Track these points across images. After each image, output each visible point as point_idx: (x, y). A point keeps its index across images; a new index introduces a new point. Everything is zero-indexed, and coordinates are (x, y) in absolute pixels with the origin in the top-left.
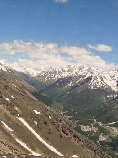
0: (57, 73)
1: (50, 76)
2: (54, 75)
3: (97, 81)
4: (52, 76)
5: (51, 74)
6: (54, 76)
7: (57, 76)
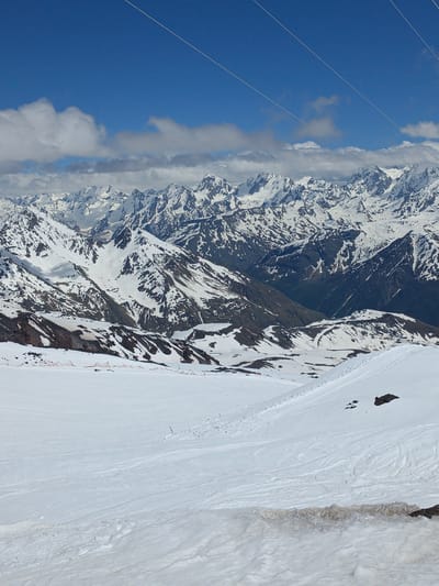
0: (225, 224)
1: (208, 239)
2: (216, 234)
3: (434, 253)
4: (215, 240)
5: (207, 233)
6: (219, 235)
7: (230, 238)
